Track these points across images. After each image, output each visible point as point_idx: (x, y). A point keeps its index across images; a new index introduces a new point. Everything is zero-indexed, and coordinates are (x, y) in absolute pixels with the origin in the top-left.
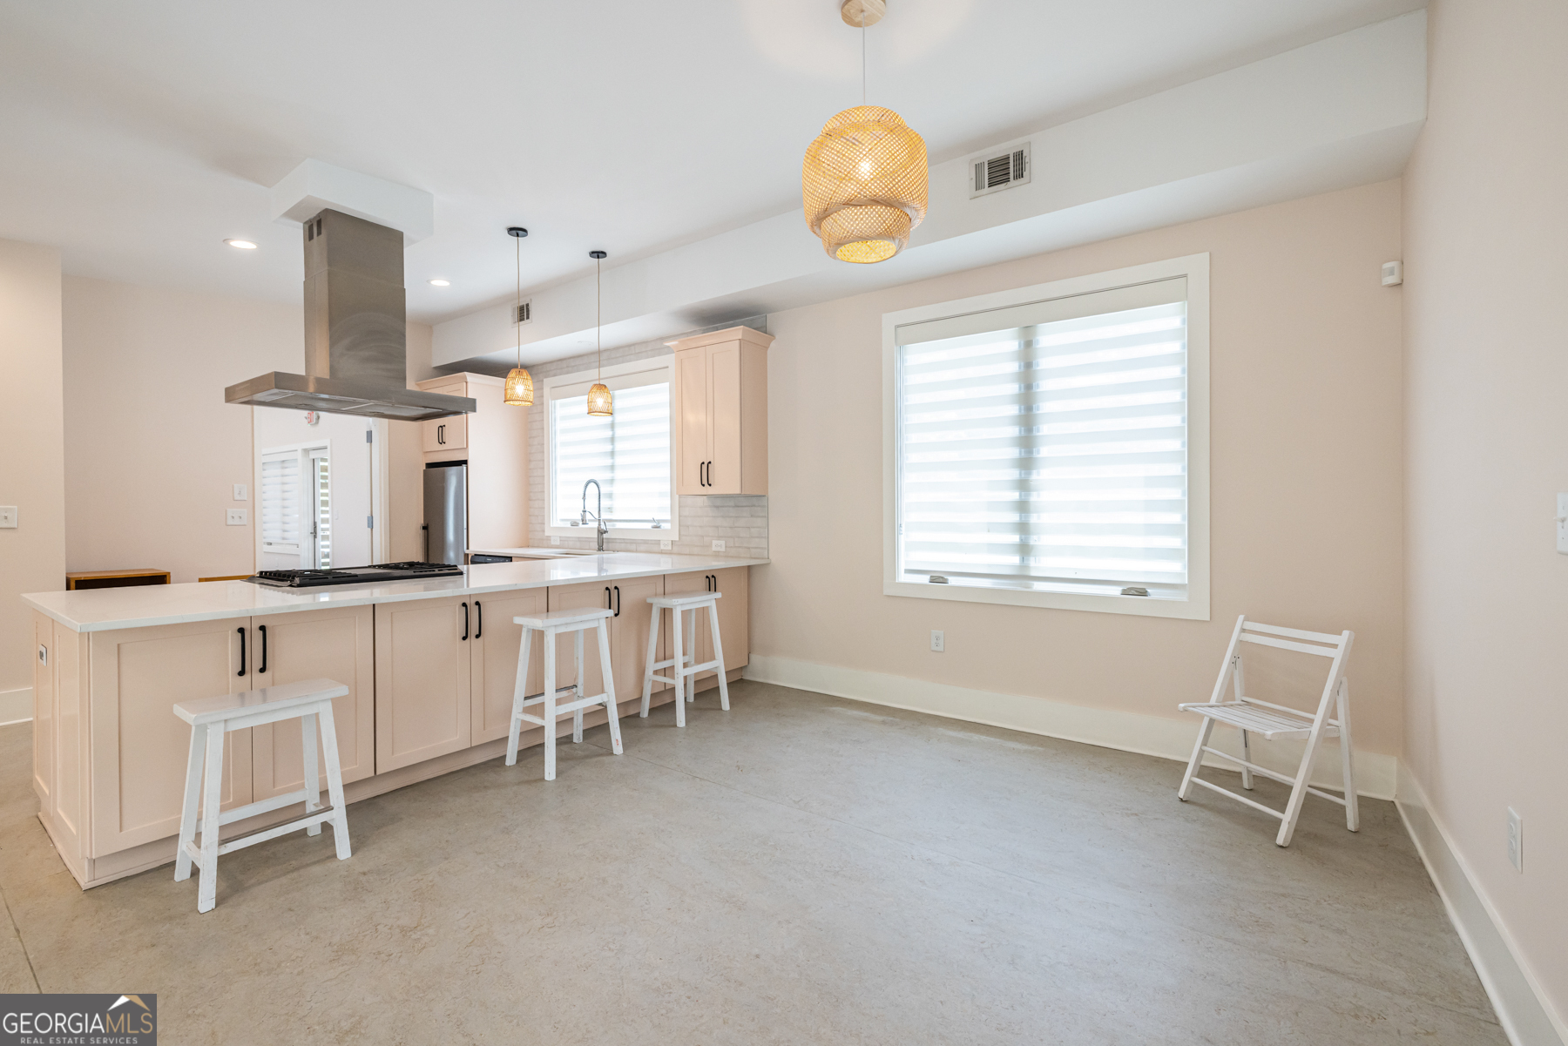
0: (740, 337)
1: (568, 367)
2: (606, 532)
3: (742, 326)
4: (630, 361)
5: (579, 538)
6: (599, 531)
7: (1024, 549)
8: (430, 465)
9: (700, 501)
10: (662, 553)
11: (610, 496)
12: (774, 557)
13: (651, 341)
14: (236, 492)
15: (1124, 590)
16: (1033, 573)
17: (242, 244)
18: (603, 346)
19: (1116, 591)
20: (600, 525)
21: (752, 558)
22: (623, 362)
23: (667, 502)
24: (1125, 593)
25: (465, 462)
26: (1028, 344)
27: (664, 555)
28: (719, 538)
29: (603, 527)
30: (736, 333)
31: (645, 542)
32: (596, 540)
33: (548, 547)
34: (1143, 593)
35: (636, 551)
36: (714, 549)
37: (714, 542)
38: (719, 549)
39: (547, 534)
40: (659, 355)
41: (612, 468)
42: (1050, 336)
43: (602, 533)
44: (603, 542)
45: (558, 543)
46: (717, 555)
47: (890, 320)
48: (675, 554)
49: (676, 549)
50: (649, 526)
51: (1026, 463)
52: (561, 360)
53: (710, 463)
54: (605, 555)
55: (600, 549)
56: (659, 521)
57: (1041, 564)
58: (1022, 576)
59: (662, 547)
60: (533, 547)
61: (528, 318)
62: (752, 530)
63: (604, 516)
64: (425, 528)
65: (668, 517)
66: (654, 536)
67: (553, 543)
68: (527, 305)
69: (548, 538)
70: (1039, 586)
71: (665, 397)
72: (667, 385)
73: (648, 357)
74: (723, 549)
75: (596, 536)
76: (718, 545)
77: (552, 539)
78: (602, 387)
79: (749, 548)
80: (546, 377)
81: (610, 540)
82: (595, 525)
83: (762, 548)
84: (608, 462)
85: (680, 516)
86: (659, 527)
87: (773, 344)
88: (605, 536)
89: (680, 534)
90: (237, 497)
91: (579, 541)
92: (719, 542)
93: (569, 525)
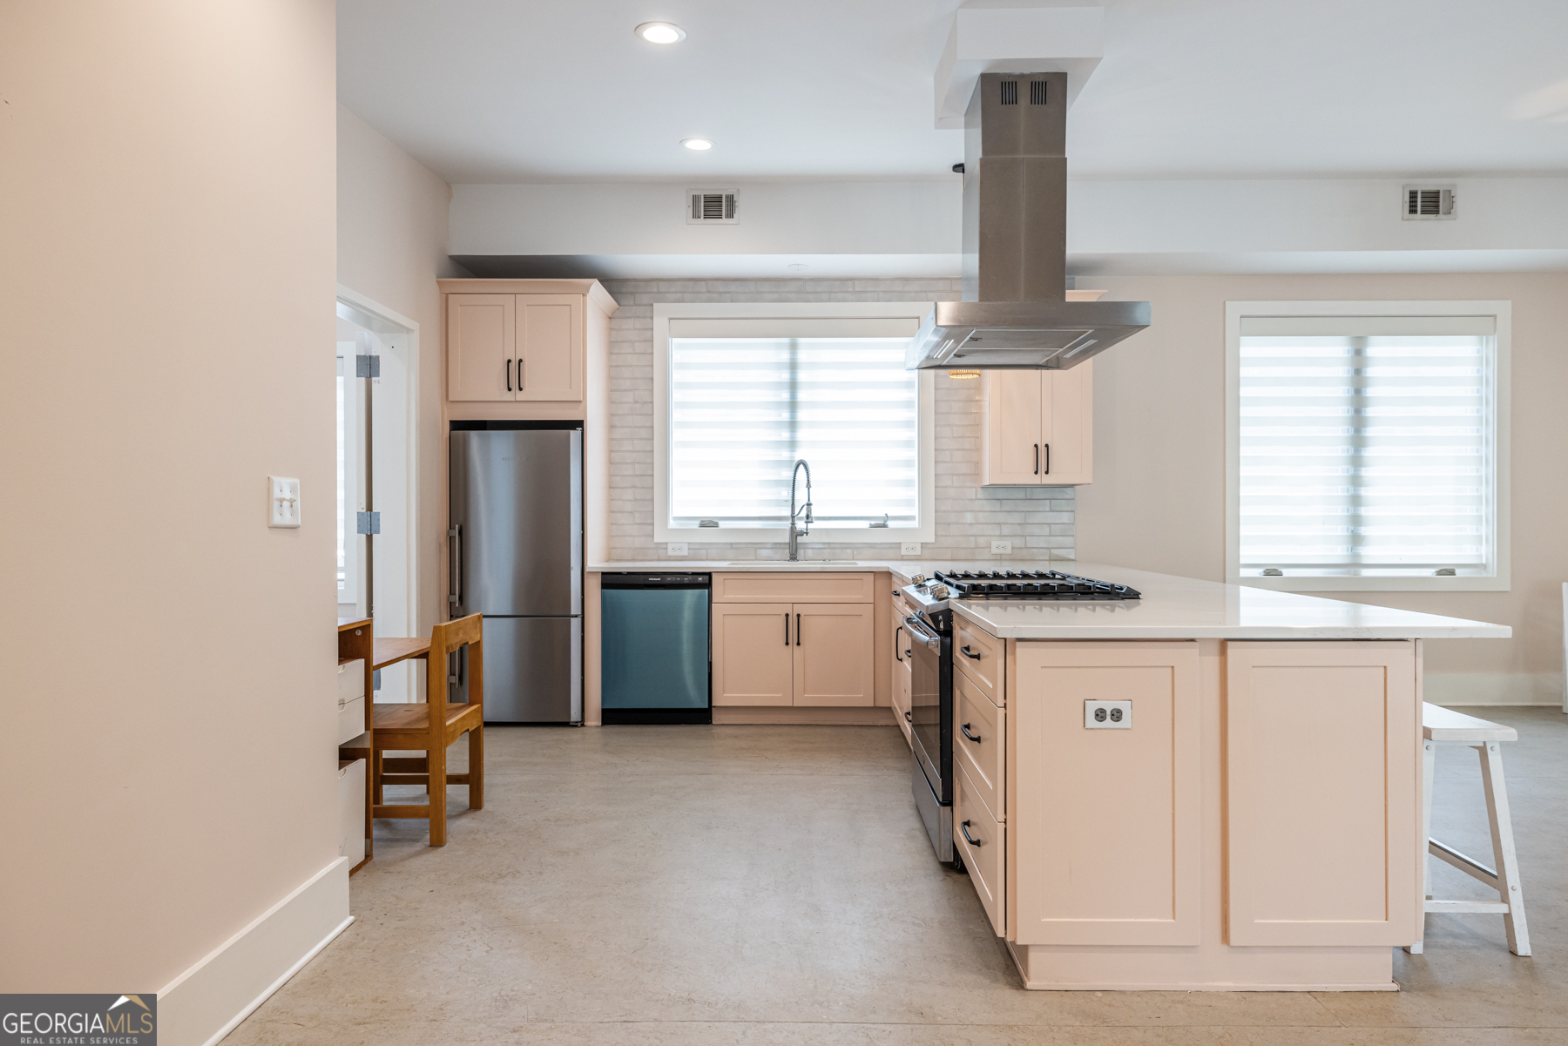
1: (709, 292)
2: (801, 534)
4: (844, 300)
5: (731, 544)
6: (792, 533)
7: (1356, 540)
8: (459, 425)
10: (903, 560)
15: (1437, 572)
16: (1365, 561)
19: (1430, 573)
20: (793, 524)
21: (1052, 561)
22: (829, 301)
23: (914, 493)
24: (1439, 573)
25: (579, 424)
26: (1358, 352)
27: (905, 563)
28: (1001, 536)
31: (871, 546)
33: (662, 559)
34: (1452, 573)
36: (994, 551)
37: (994, 544)
38: (1001, 551)
39: (660, 540)
42: (1378, 348)
43: (798, 536)
44: (797, 548)
45: (684, 553)
46: (999, 558)
47: (1235, 309)
48: (926, 560)
49: (930, 554)
50: (866, 525)
51: (1356, 461)
53: (1049, 445)
55: (793, 558)
56: (886, 518)
57: (1369, 553)
58: (1356, 564)
59: (904, 552)
61: (727, 215)
62: (1054, 527)
64: (459, 532)
65: (914, 512)
66: (880, 537)
67: (670, 553)
68: (731, 198)
69: (664, 546)
70: (1366, 573)
73: (878, 300)
74: (1009, 551)
75: (787, 540)
76: (1000, 546)
77: (672, 546)
79: (1048, 549)
80: (659, 301)
84: (785, 435)
85: (935, 511)
86: (884, 526)
88: (800, 539)
89: (940, 534)
91: (732, 548)
92: (1002, 543)
93: (695, 525)
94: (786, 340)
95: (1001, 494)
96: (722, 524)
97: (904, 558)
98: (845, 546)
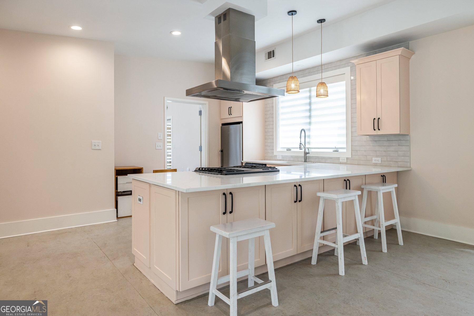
0: (400, 54)
1: (286, 78)
2: (309, 153)
3: (403, 48)
5: (292, 156)
6: (305, 153)
8: (223, 124)
9: (365, 138)
10: (340, 164)
11: (309, 136)
12: (414, 166)
13: (334, 62)
14: (159, 136)
17: (176, 33)
18: (323, 63)
20: (305, 150)
21: (398, 167)
23: (344, 139)
25: (242, 122)
27: (341, 165)
28: (377, 156)
29: (307, 151)
30: (399, 51)
31: (331, 158)
32: (304, 157)
33: (275, 160)
35: (325, 163)
36: (374, 162)
37: (374, 159)
38: (377, 162)
39: (275, 154)
40: (339, 68)
41: (310, 123)
43: (306, 154)
44: (306, 158)
45: (281, 158)
46: (375, 165)
48: (348, 164)
49: (349, 162)
50: (331, 150)
52: (283, 75)
53: (379, 118)
54: (308, 164)
55: (305, 161)
56: (338, 148)
59: (341, 161)
60: (267, 160)
61: (273, 56)
62: (399, 152)
63: (307, 146)
64: (222, 151)
65: (345, 146)
66: (336, 155)
67: (278, 158)
68: (273, 51)
69: (276, 156)
71: (344, 88)
72: (344, 82)
74: (380, 162)
75: (303, 155)
76: (377, 160)
77: (278, 156)
78: (323, 84)
79: (397, 162)
80: (275, 84)
81: (309, 157)
82: (303, 150)
83: (406, 162)
84: (308, 120)
85: (352, 146)
86: (338, 151)
87: (413, 57)
88: (307, 155)
89: (352, 155)
90: (159, 138)
91: (292, 157)
92: (377, 159)
93: (285, 150)
94: (308, 89)
95: (376, 139)
96: (292, 150)
97: (341, 163)
98: (322, 158)
